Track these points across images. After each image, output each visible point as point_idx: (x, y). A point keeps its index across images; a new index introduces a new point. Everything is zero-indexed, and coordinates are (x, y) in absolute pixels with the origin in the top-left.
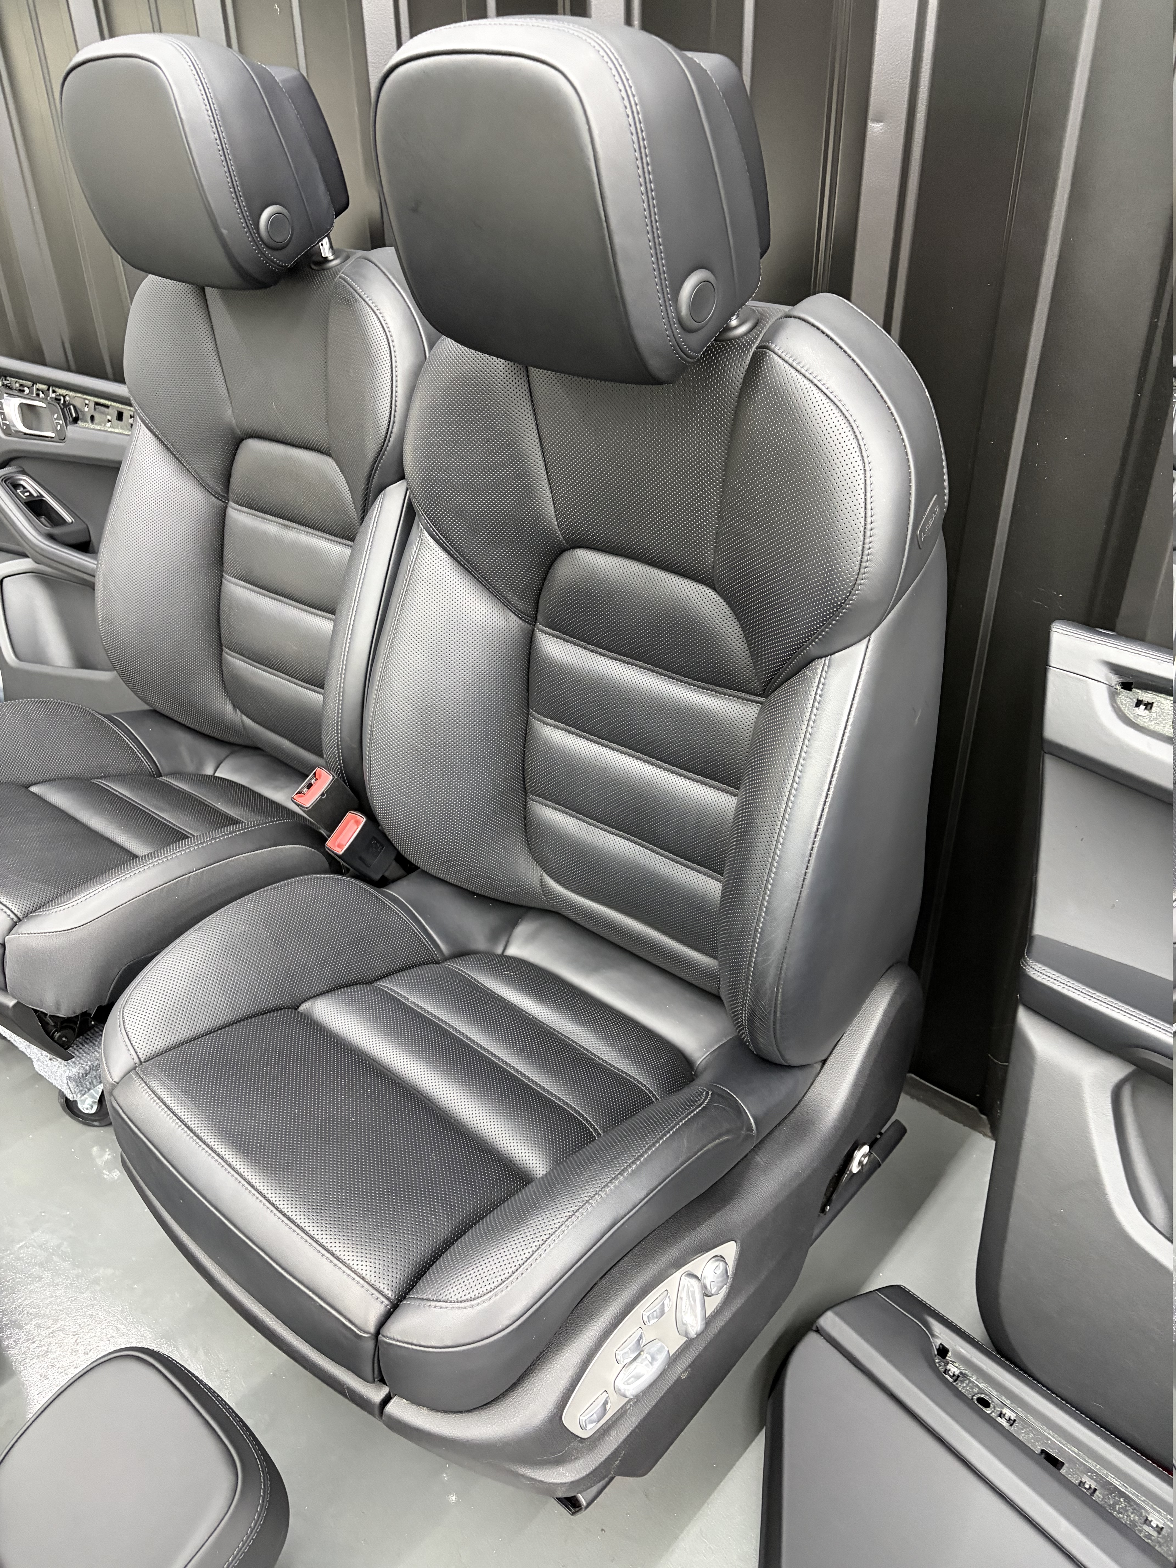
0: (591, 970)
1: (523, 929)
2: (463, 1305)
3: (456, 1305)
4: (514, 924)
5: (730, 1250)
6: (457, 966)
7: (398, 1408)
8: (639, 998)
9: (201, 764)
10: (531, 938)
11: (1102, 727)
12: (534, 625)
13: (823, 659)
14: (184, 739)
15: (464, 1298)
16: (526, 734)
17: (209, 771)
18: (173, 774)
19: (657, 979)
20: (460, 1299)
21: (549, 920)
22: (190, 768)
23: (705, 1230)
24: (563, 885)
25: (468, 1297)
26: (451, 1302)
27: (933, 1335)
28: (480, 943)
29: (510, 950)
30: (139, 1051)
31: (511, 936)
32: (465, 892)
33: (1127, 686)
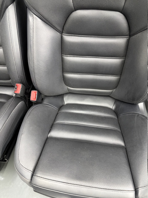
1: (65, 98)
10: (68, 99)
12: (62, 34)
24: (72, 88)
29: (66, 103)
30: (31, 170)
31: (64, 100)
32: (55, 96)
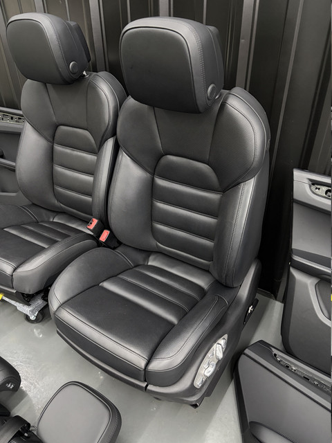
0: (172, 267)
1: (151, 258)
4: (149, 256)
5: (226, 336)
6: (137, 269)
7: (150, 387)
8: (186, 273)
9: (49, 218)
10: (154, 260)
11: (308, 195)
13: (243, 183)
14: (43, 211)
16: (152, 205)
17: (51, 220)
18: (42, 222)
19: (190, 268)
21: (158, 254)
22: (46, 219)
23: (220, 332)
24: (163, 245)
25: (169, 356)
26: (165, 358)
27: (273, 351)
28: (141, 263)
30: (60, 301)
31: (148, 259)
33: (313, 184)
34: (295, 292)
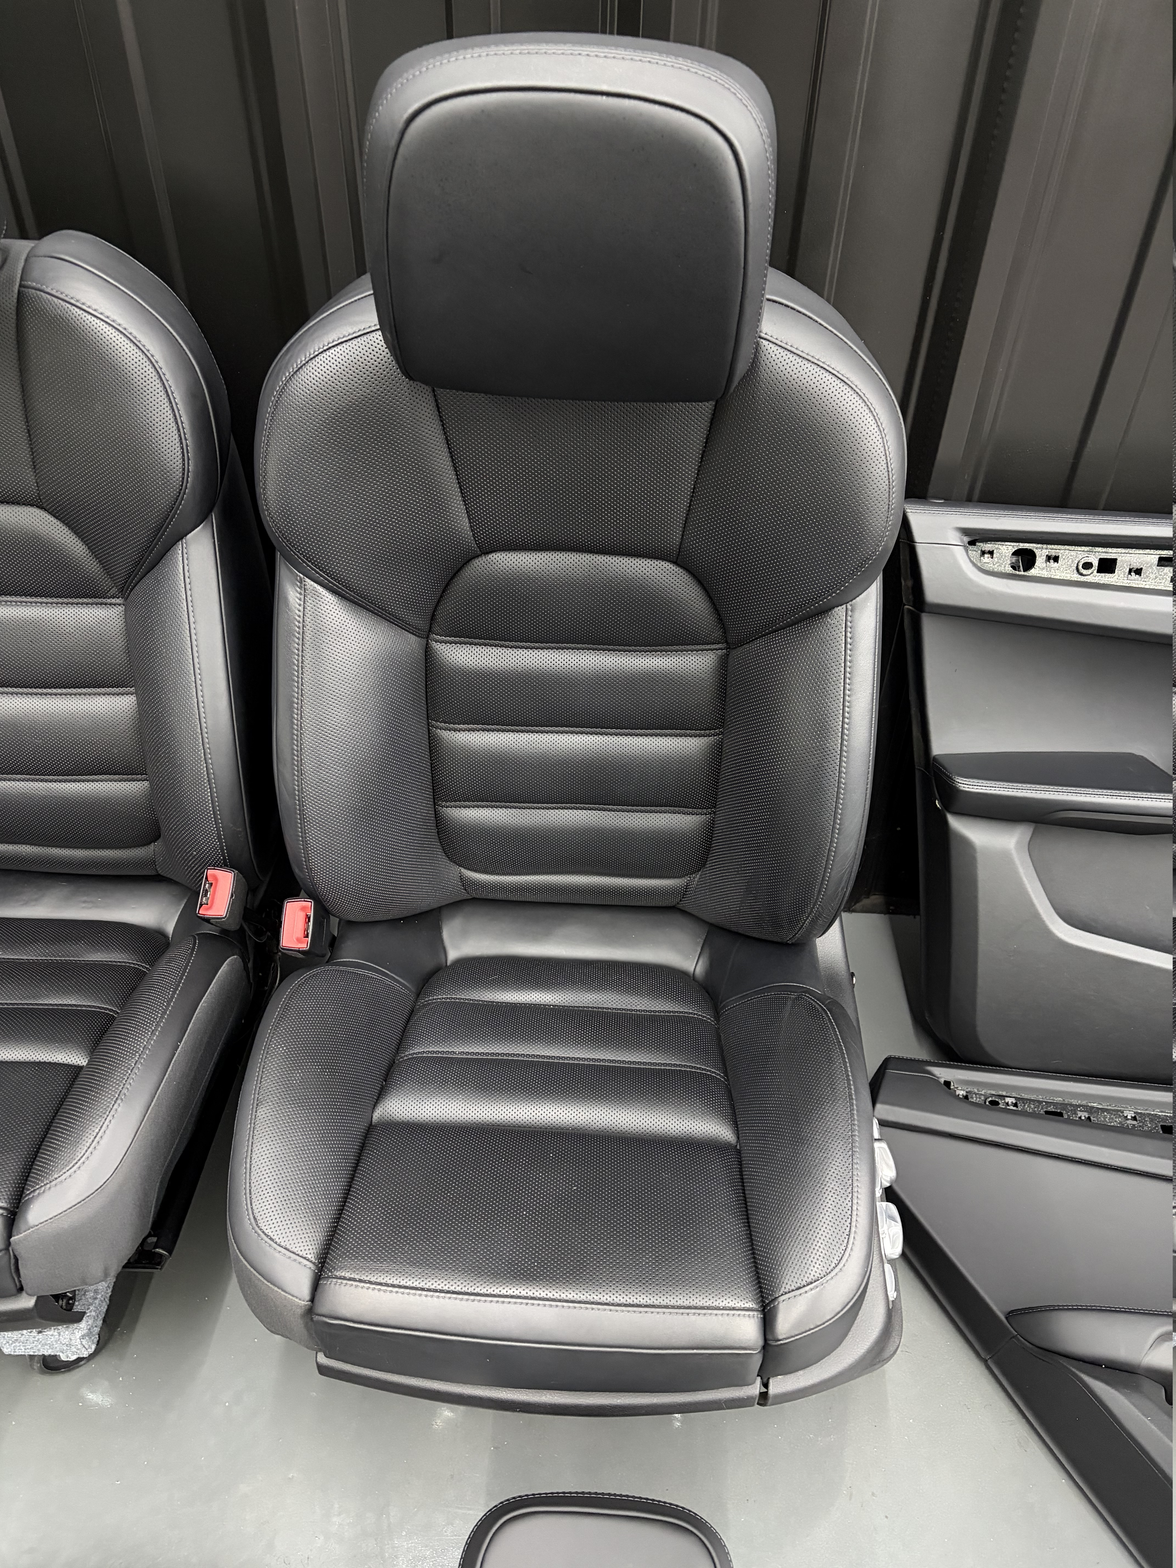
1: (449, 930)
2: (833, 1274)
3: (829, 1277)
4: (438, 929)
6: (434, 996)
7: (779, 1387)
11: (970, 580)
12: (428, 637)
13: (844, 606)
15: (830, 1268)
16: (433, 747)
20: (828, 1271)
24: (487, 872)
25: (833, 1265)
26: (822, 1278)
27: (938, 1078)
28: (430, 963)
29: (453, 954)
30: (309, 1256)
31: (442, 941)
32: (394, 922)
33: (972, 543)
34: (981, 885)
